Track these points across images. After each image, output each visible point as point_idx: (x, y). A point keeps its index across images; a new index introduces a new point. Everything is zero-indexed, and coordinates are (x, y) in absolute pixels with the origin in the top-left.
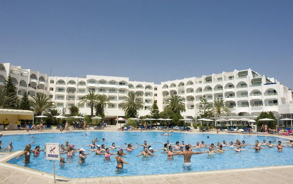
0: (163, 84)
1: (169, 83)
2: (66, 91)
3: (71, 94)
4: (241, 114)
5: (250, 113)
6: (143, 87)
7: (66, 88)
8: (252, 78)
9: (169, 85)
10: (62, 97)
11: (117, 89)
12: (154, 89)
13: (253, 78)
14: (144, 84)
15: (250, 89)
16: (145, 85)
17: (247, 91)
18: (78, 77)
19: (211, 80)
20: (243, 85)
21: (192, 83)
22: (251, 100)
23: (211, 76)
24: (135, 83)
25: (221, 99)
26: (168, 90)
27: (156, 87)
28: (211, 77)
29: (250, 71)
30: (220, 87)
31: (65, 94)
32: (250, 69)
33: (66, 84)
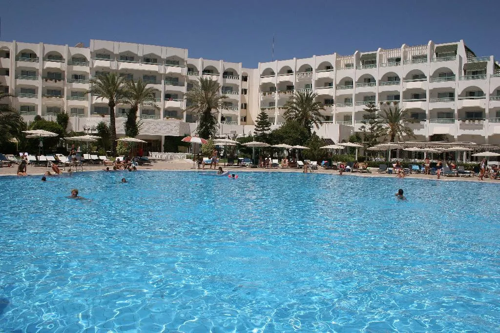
0: (263, 66)
1: (277, 66)
2: (40, 78)
3: (52, 84)
4: (436, 138)
5: (456, 137)
6: (219, 73)
7: (41, 71)
8: (465, 61)
9: (276, 70)
10: (32, 91)
11: (161, 74)
12: (240, 77)
13: (466, 63)
14: (220, 66)
15: (460, 85)
16: (224, 67)
17: (454, 89)
18: (70, 46)
19: (374, 62)
20: (447, 75)
21: (329, 67)
22: (460, 108)
23: (374, 52)
24: (199, 64)
25: (396, 103)
26: (275, 80)
27: (246, 74)
28: (374, 56)
29: (461, 46)
30: (392, 78)
31: (38, 83)
32: (462, 41)
33: (41, 59)
